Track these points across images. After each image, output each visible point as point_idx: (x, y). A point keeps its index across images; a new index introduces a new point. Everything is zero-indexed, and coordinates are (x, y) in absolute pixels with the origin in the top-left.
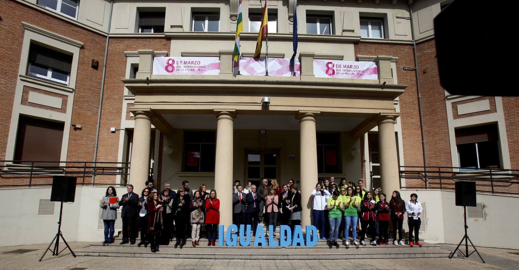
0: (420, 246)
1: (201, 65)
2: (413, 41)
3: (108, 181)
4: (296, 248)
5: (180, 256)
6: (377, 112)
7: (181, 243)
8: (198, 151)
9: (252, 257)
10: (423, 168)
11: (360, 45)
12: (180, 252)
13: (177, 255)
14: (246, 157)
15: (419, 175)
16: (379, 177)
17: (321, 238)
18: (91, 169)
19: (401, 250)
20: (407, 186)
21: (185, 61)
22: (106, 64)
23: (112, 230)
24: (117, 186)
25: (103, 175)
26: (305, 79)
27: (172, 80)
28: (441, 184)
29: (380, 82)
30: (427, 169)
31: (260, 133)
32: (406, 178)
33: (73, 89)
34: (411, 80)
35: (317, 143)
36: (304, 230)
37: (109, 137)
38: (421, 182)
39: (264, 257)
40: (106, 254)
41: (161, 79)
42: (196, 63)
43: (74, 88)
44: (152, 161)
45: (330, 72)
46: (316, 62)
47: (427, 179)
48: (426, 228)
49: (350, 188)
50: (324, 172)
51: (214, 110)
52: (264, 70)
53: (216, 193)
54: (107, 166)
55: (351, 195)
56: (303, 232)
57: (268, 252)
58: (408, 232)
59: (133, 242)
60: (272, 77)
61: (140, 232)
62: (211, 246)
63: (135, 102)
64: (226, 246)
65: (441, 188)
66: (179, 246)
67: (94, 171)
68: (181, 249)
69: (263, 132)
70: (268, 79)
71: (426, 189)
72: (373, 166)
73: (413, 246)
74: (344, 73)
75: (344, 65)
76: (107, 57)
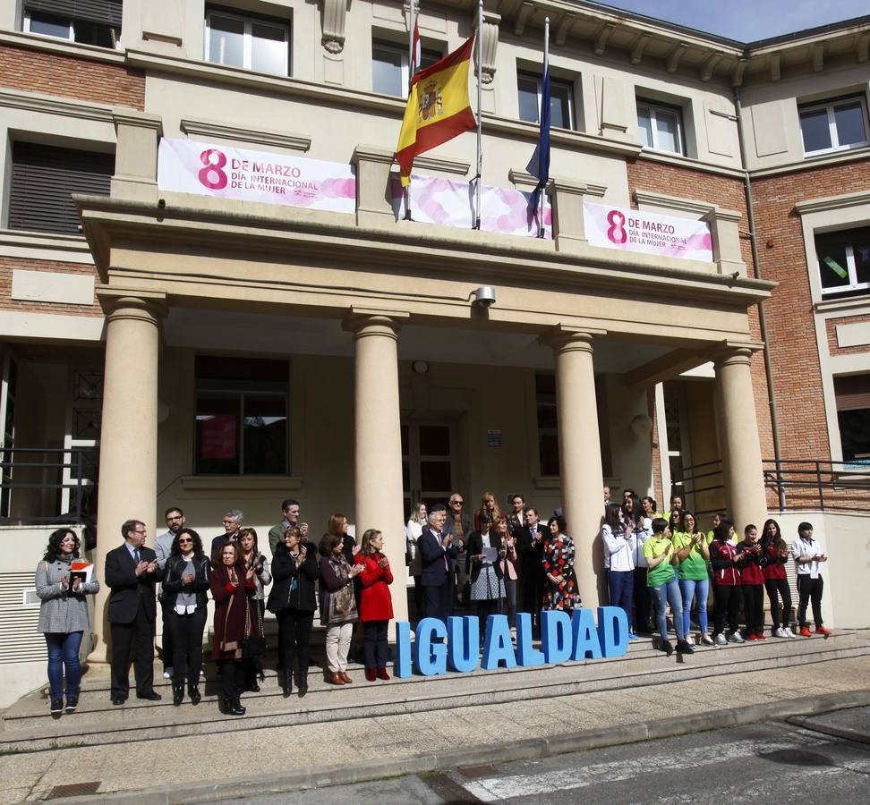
1: (304, 179)
2: (745, 173)
4: (584, 664)
45: (618, 234)
51: (354, 310)
57: (523, 680)
70: (479, 239)
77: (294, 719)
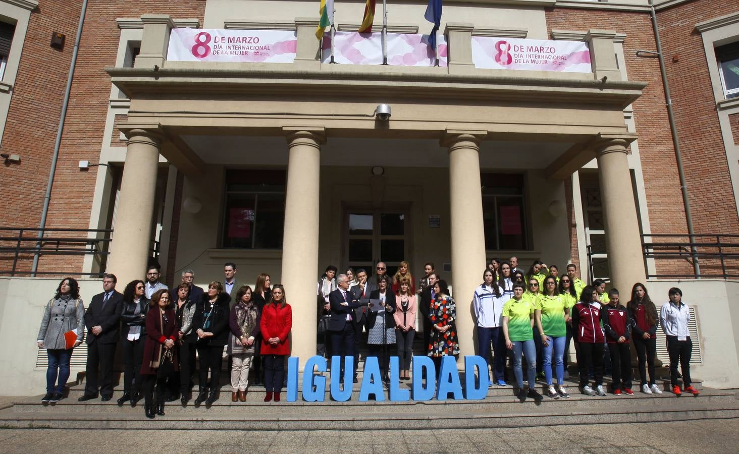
0: (694, 394)
1: (262, 44)
2: (651, 7)
3: (64, 266)
4: (445, 404)
5: (206, 425)
6: (594, 131)
7: (209, 396)
8: (252, 208)
9: (357, 425)
10: (688, 238)
11: (555, 12)
12: (205, 416)
13: (200, 423)
14: (346, 220)
15: (680, 251)
16: (604, 256)
17: (496, 381)
18: (33, 242)
19: (657, 403)
20: (660, 274)
21: (229, 38)
22: (79, 42)
23: (65, 371)
24: (83, 277)
25: (56, 256)
26: (456, 72)
27: (204, 70)
28: (723, 267)
29: (595, 77)
30: (695, 240)
31: (373, 173)
32: (656, 258)
33: (10, 87)
34: (653, 75)
35: (483, 192)
36: (461, 366)
37: (75, 178)
38: (684, 266)
39: (380, 424)
40: (47, 424)
41: (181, 70)
42: (252, 41)
43: (12, 84)
44: (159, 228)
45: (504, 58)
46: (477, 40)
47: (697, 259)
48: (703, 355)
49: (551, 280)
50: (498, 248)
51: (284, 129)
52: (380, 55)
53: (283, 291)
54: (66, 237)
55: (553, 292)
56: (459, 370)
57: (388, 412)
58: (669, 365)
59: (108, 397)
60: (396, 67)
61: (123, 374)
62: (272, 402)
63: (129, 112)
64: (302, 403)
65: (724, 276)
66: (203, 403)
67: (38, 246)
68: (209, 410)
69: (378, 171)
70: (386, 71)
71: (696, 278)
72: (591, 235)
73: (681, 394)
74: (530, 61)
75: (528, 47)
76: (82, 28)
77: (192, 425)
